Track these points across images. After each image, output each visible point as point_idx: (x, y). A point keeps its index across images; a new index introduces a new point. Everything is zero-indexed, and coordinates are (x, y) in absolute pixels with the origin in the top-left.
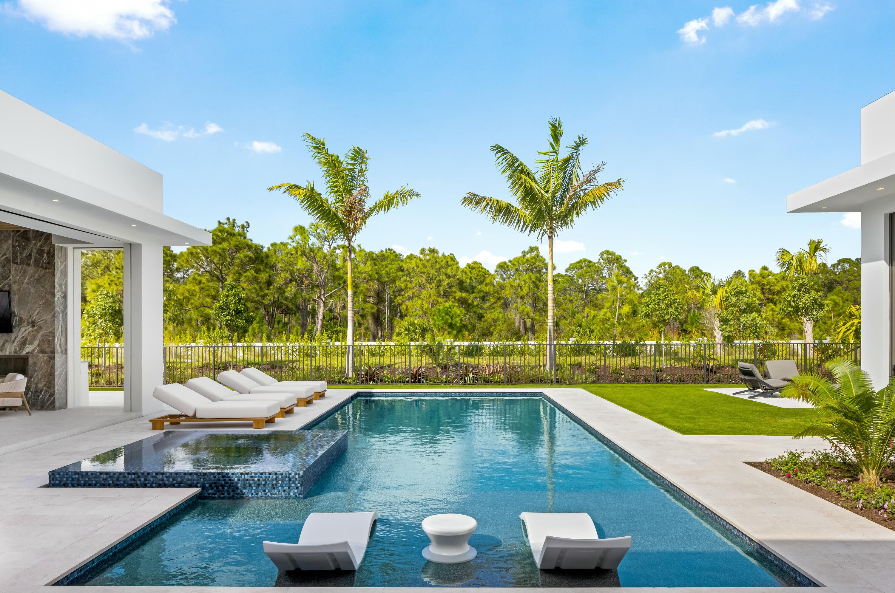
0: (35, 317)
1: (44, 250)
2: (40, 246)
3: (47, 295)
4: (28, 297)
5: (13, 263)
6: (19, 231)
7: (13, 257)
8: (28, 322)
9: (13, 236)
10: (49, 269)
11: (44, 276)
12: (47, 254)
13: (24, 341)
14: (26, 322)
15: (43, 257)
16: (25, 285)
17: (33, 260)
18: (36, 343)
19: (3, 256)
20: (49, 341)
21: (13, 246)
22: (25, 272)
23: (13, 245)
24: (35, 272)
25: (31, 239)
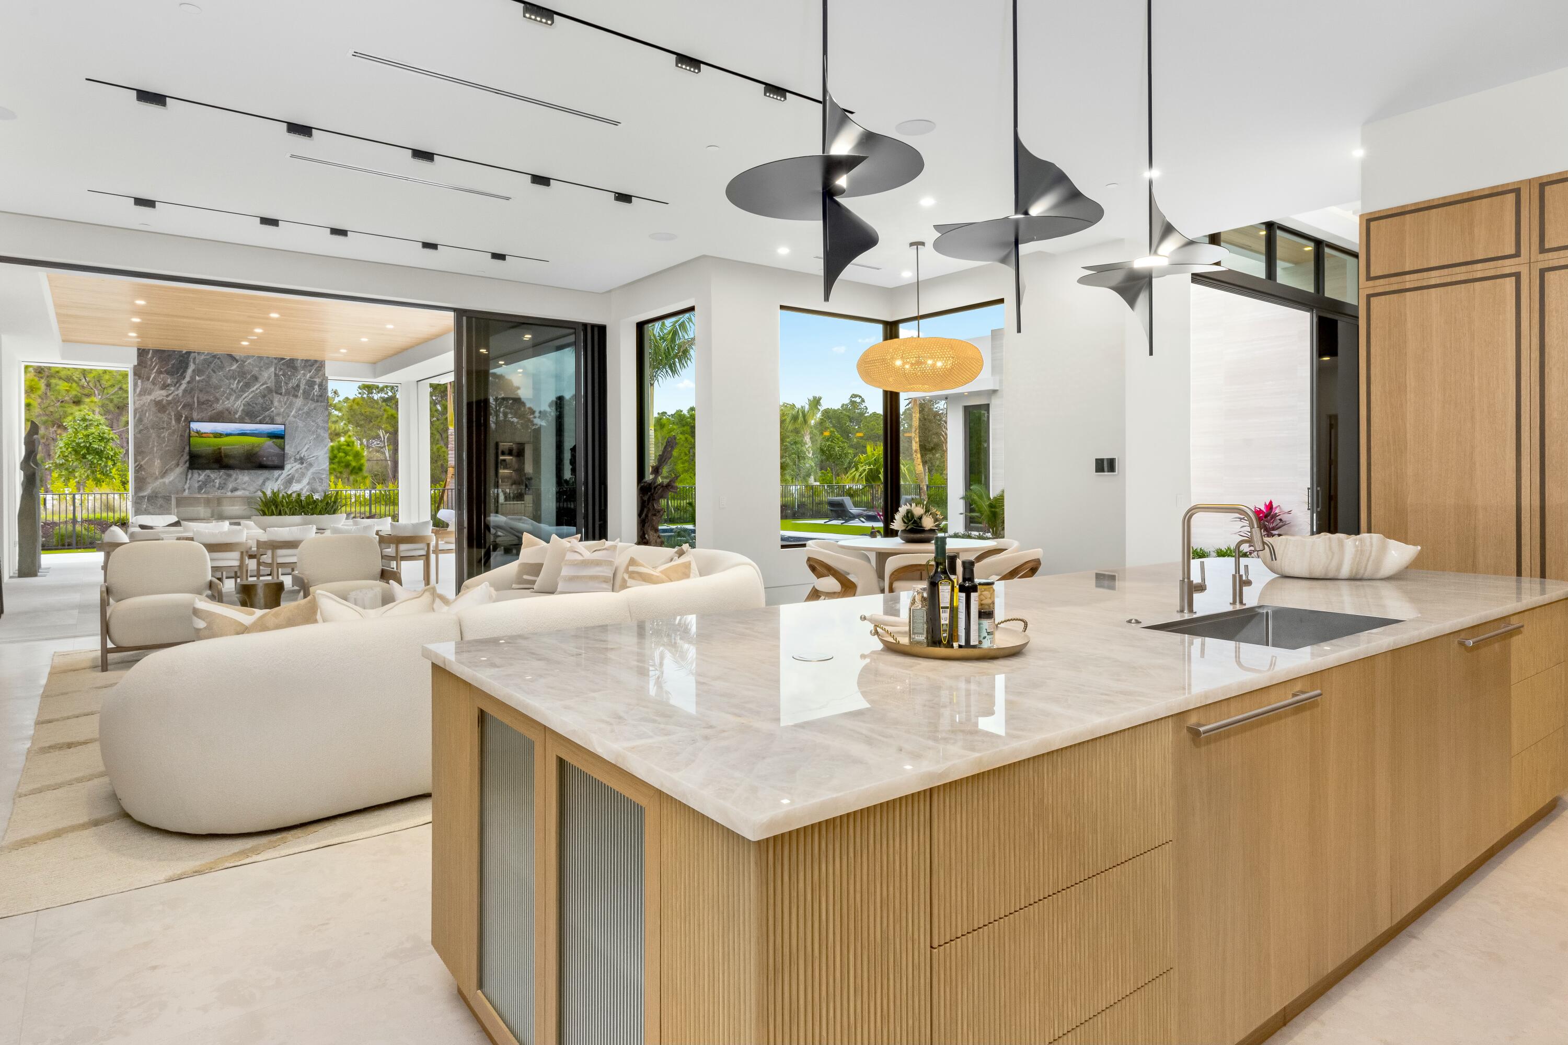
0: (303, 453)
1: (315, 382)
2: (310, 377)
3: (319, 430)
4: (296, 431)
5: (277, 393)
6: (283, 359)
7: (275, 386)
8: (295, 459)
9: (276, 364)
10: (321, 402)
11: (315, 409)
12: (319, 387)
13: (290, 479)
14: (293, 459)
15: (314, 389)
16: (291, 418)
17: (301, 391)
18: (305, 481)
19: (263, 384)
20: (322, 479)
21: (276, 375)
22: (291, 405)
23: (275, 374)
24: (305, 405)
25: (299, 368)
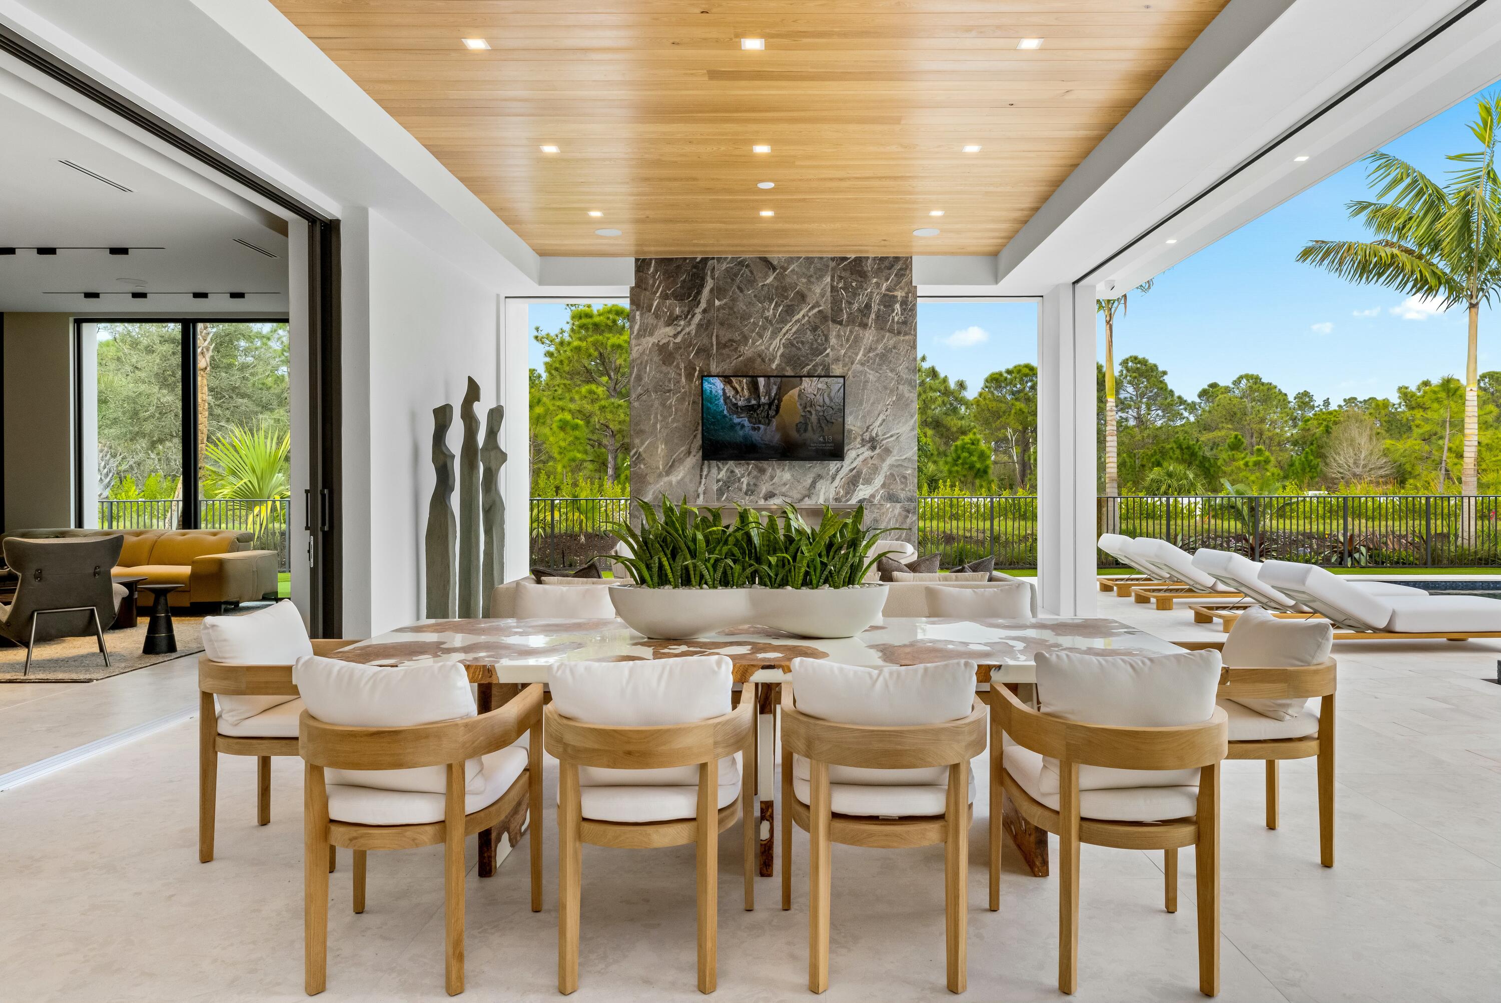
0: (876, 430)
1: (895, 297)
2: (888, 290)
3: (901, 387)
4: (863, 390)
5: (834, 321)
6: (845, 259)
7: (832, 310)
8: (863, 440)
9: (833, 269)
10: (906, 334)
11: (895, 347)
12: (901, 305)
13: (854, 476)
14: (859, 440)
15: (893, 311)
16: (856, 367)
17: (873, 316)
18: (879, 481)
19: (813, 308)
20: (905, 478)
21: (833, 289)
22: (857, 340)
23: (832, 287)
24: (878, 341)
25: (869, 274)
